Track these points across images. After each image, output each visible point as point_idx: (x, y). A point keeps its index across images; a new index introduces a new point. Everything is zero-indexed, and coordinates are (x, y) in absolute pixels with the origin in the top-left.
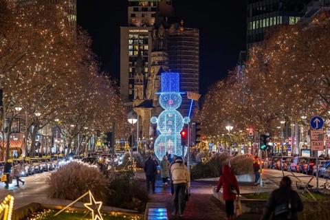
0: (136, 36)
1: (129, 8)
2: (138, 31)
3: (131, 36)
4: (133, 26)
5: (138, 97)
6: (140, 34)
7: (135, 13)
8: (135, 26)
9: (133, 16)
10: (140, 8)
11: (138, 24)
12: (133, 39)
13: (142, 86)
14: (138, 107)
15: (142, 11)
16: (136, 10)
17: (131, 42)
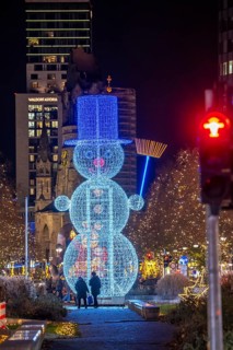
0: (40, 108)
1: (28, 65)
2: (42, 99)
3: (32, 107)
4: (35, 92)
5: (42, 197)
6: (45, 104)
7: (37, 72)
8: (38, 92)
9: (34, 77)
10: (44, 65)
11: (42, 89)
12: (35, 112)
13: (49, 179)
14: (43, 211)
15: (48, 69)
16: (38, 68)
17: (31, 116)
